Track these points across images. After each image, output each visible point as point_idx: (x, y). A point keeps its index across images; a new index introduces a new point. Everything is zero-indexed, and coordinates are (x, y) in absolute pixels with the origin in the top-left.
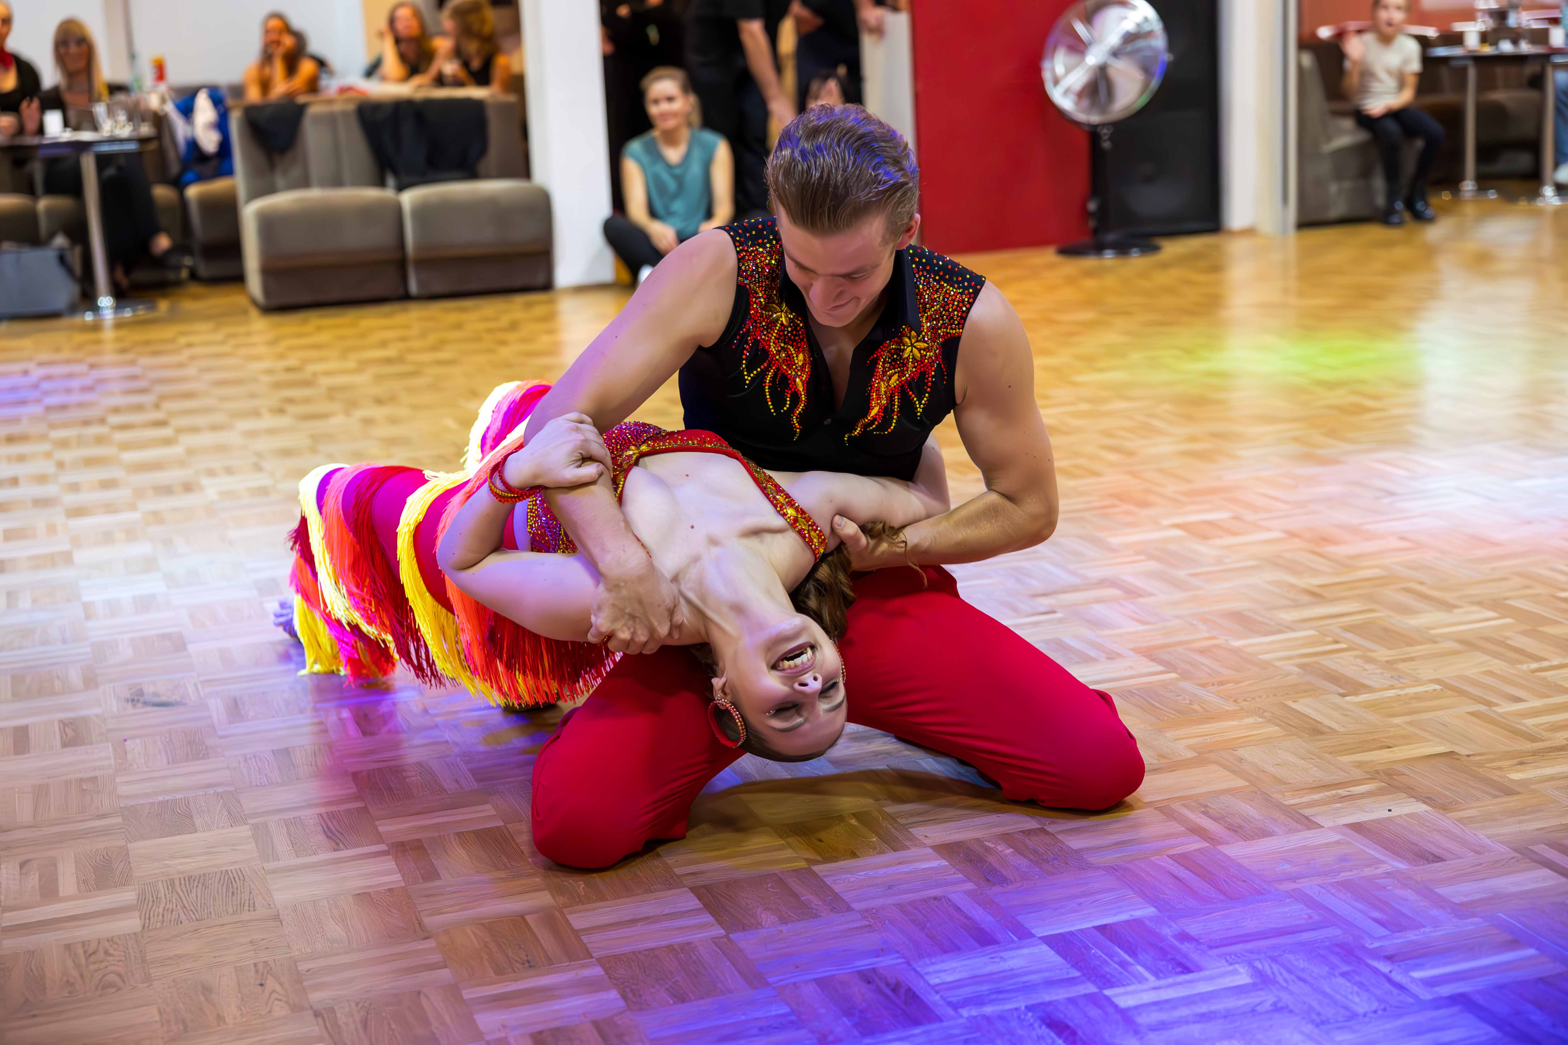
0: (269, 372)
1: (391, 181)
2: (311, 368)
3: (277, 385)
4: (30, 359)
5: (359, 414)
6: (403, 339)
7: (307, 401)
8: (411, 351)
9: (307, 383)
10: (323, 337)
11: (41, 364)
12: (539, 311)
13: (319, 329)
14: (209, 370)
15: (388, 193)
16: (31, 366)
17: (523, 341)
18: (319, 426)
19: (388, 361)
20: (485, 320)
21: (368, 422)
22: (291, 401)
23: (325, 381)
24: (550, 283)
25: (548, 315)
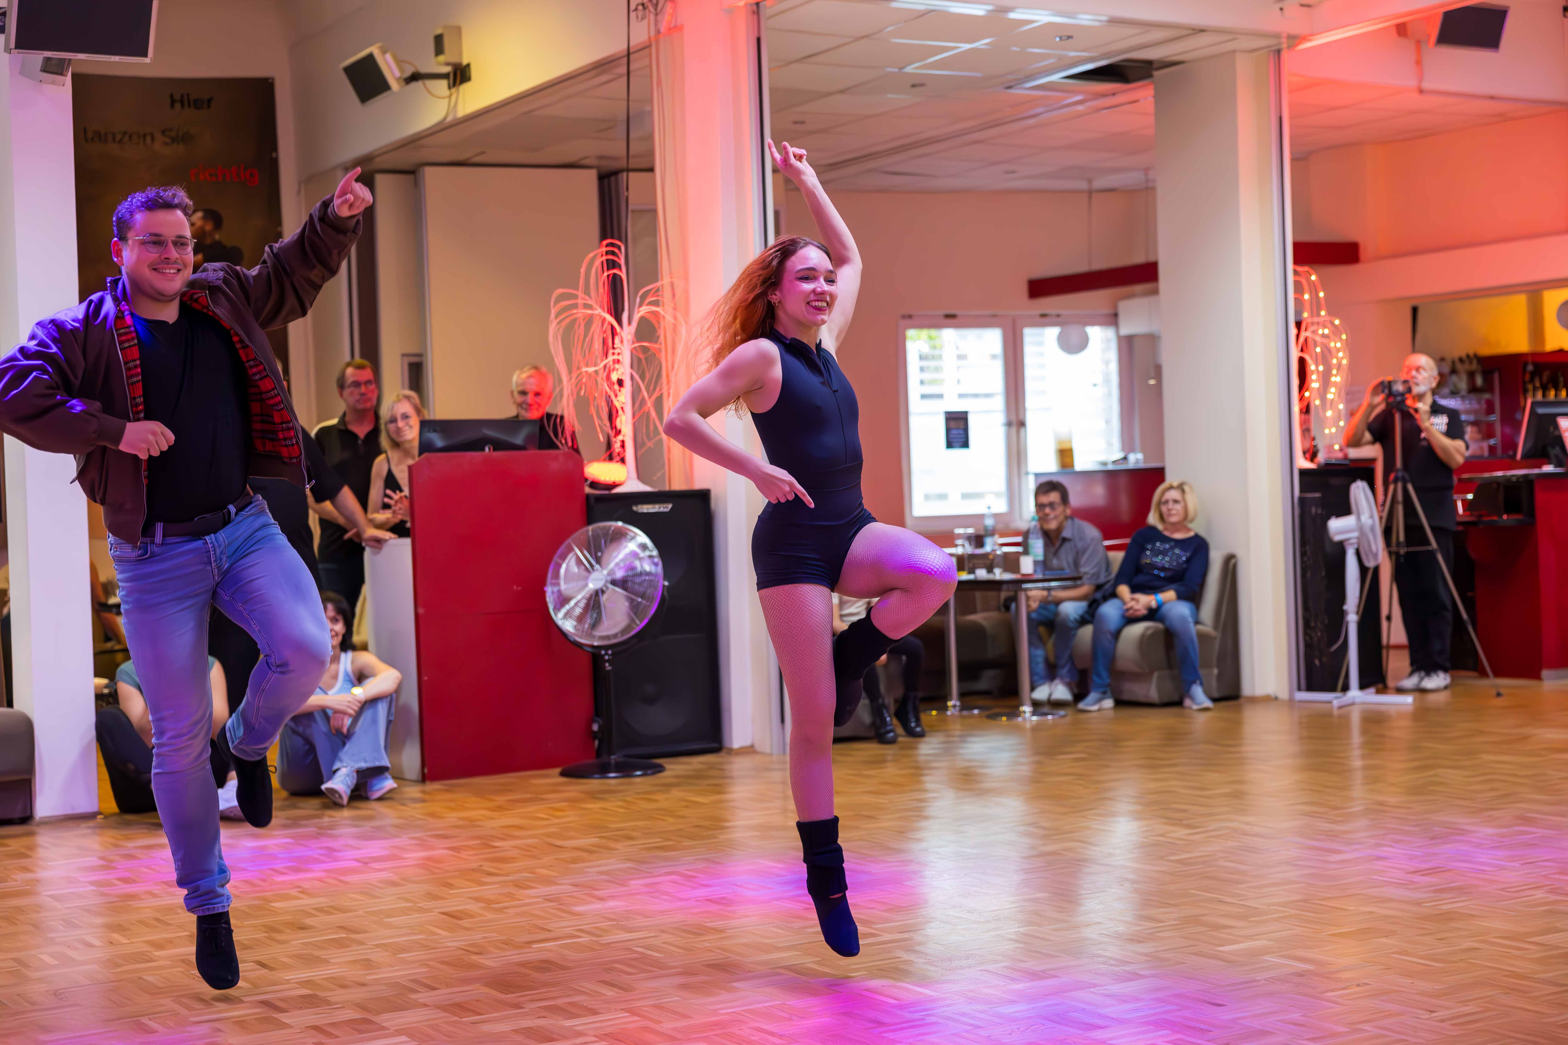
24: (29, 814)
25: (23, 850)
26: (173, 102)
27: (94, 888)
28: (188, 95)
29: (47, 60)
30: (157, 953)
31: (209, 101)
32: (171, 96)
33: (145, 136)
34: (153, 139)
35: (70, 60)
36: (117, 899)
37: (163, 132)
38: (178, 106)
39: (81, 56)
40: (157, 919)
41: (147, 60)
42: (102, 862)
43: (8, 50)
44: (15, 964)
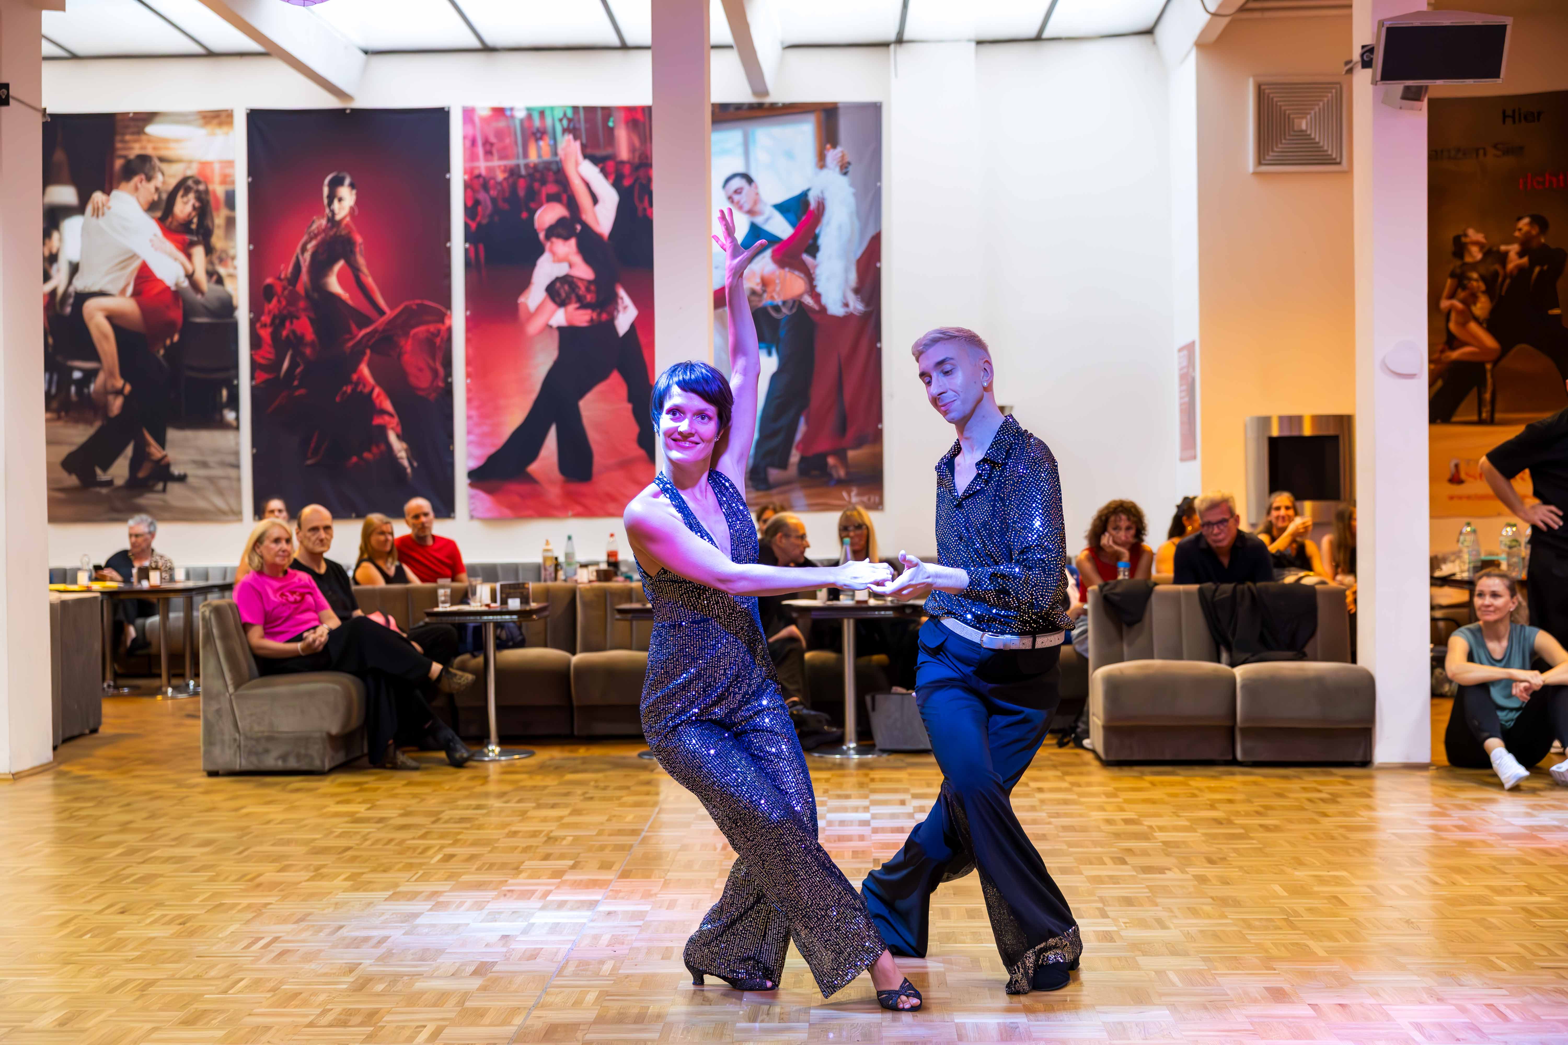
0: (1109, 822)
1: (1224, 656)
2: (1148, 822)
3: (1117, 835)
4: (906, 791)
5: (1192, 871)
6: (1230, 801)
7: (1145, 853)
8: (1238, 814)
9: (1144, 837)
10: (1157, 794)
11: (915, 796)
12: (1358, 785)
13: (1153, 784)
14: (1058, 815)
15: (1223, 667)
16: (907, 797)
17: (1344, 814)
18: (1157, 879)
19: (1218, 822)
20: (1305, 789)
21: (1202, 879)
22: (1129, 851)
23: (1161, 836)
24: (1368, 759)
25: (1366, 791)
26: (1505, 117)
27: (1432, 831)
28: (1519, 109)
29: (1407, 89)
30: (1498, 898)
31: (1539, 114)
32: (1504, 112)
33: (1477, 150)
34: (1485, 154)
35: (1427, 87)
36: (1454, 844)
37: (1495, 146)
38: (1509, 121)
39: (1439, 82)
40: (1494, 867)
41: (1499, 81)
42: (1437, 809)
43: (1374, 82)
44: (1369, 890)
